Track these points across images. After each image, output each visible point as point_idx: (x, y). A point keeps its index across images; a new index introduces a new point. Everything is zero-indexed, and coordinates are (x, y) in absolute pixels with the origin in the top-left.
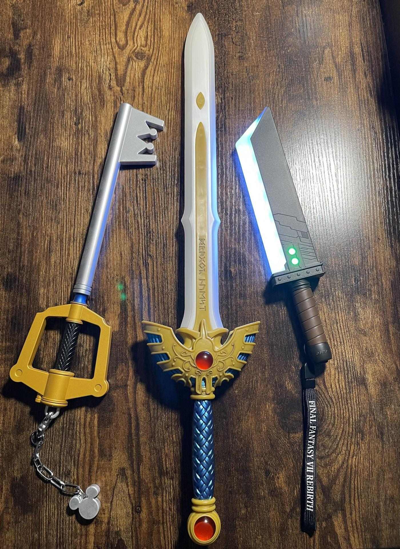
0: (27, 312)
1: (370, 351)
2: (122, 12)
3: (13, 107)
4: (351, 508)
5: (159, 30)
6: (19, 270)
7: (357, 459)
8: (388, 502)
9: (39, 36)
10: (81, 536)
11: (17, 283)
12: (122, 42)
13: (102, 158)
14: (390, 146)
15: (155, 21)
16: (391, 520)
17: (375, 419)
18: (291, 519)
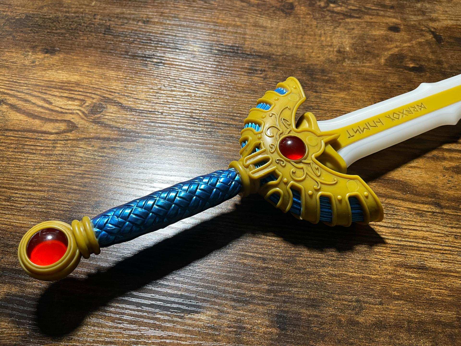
12: (63, 126)
15: (48, 87)
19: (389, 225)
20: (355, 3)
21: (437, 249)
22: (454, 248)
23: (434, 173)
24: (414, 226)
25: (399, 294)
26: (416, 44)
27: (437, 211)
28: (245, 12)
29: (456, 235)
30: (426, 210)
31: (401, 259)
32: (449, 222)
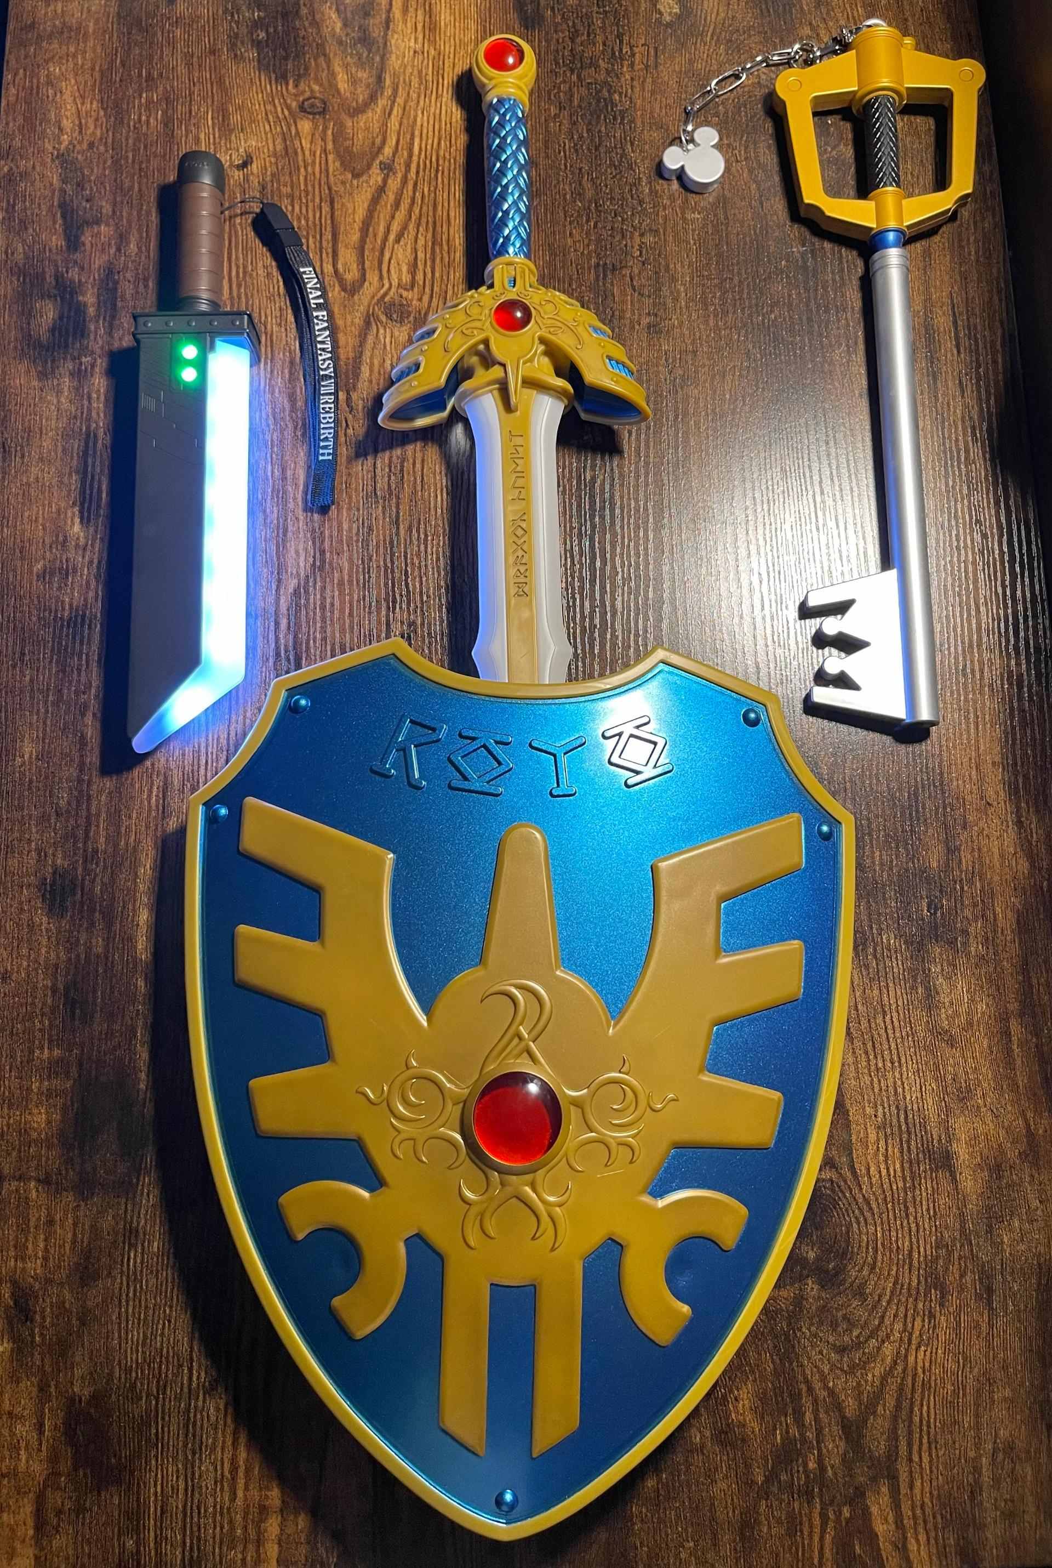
0: (105, 971)
1: (963, 1085)
2: (351, 194)
3: (67, 435)
4: (911, 1472)
5: (445, 247)
6: (85, 861)
7: (928, 1353)
8: (1001, 1456)
9: (133, 247)
10: (246, 1541)
11: (79, 896)
12: (351, 276)
13: (298, 574)
14: (1018, 569)
15: (435, 223)
16: (1006, 1501)
17: (972, 1254)
18: (766, 1500)
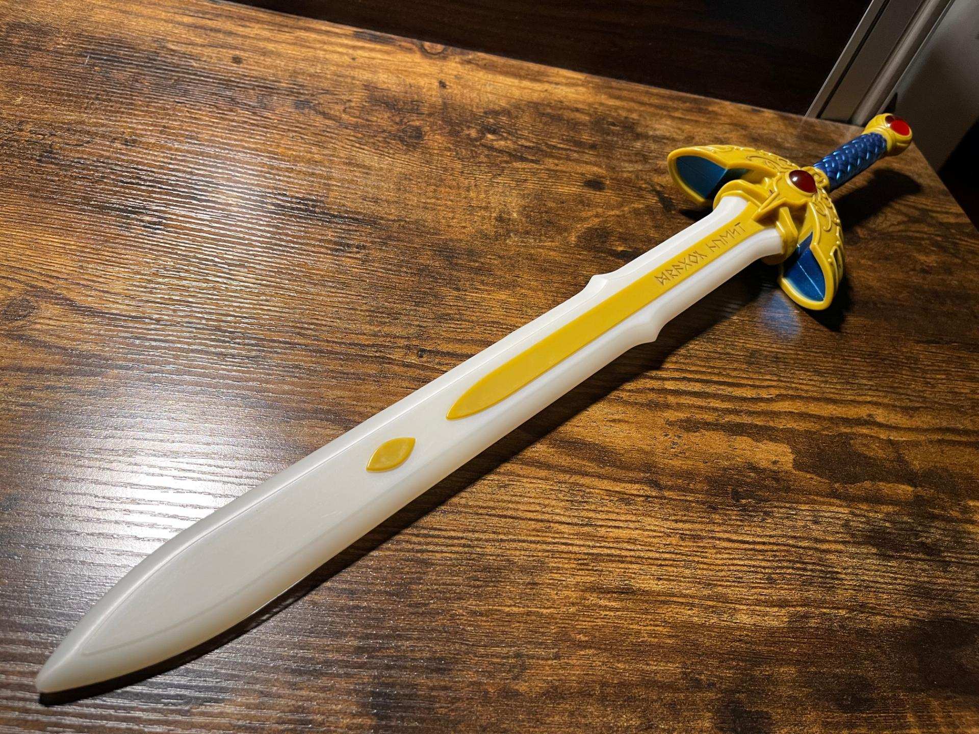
0: (813, 663)
6: (699, 689)
11: (741, 697)
19: (575, 520)
20: (530, 135)
21: (651, 559)
22: (678, 556)
23: (650, 429)
24: (615, 520)
25: (587, 638)
26: (630, 212)
27: (654, 494)
28: (331, 138)
29: (682, 534)
30: (635, 492)
31: (593, 579)
32: (671, 512)
